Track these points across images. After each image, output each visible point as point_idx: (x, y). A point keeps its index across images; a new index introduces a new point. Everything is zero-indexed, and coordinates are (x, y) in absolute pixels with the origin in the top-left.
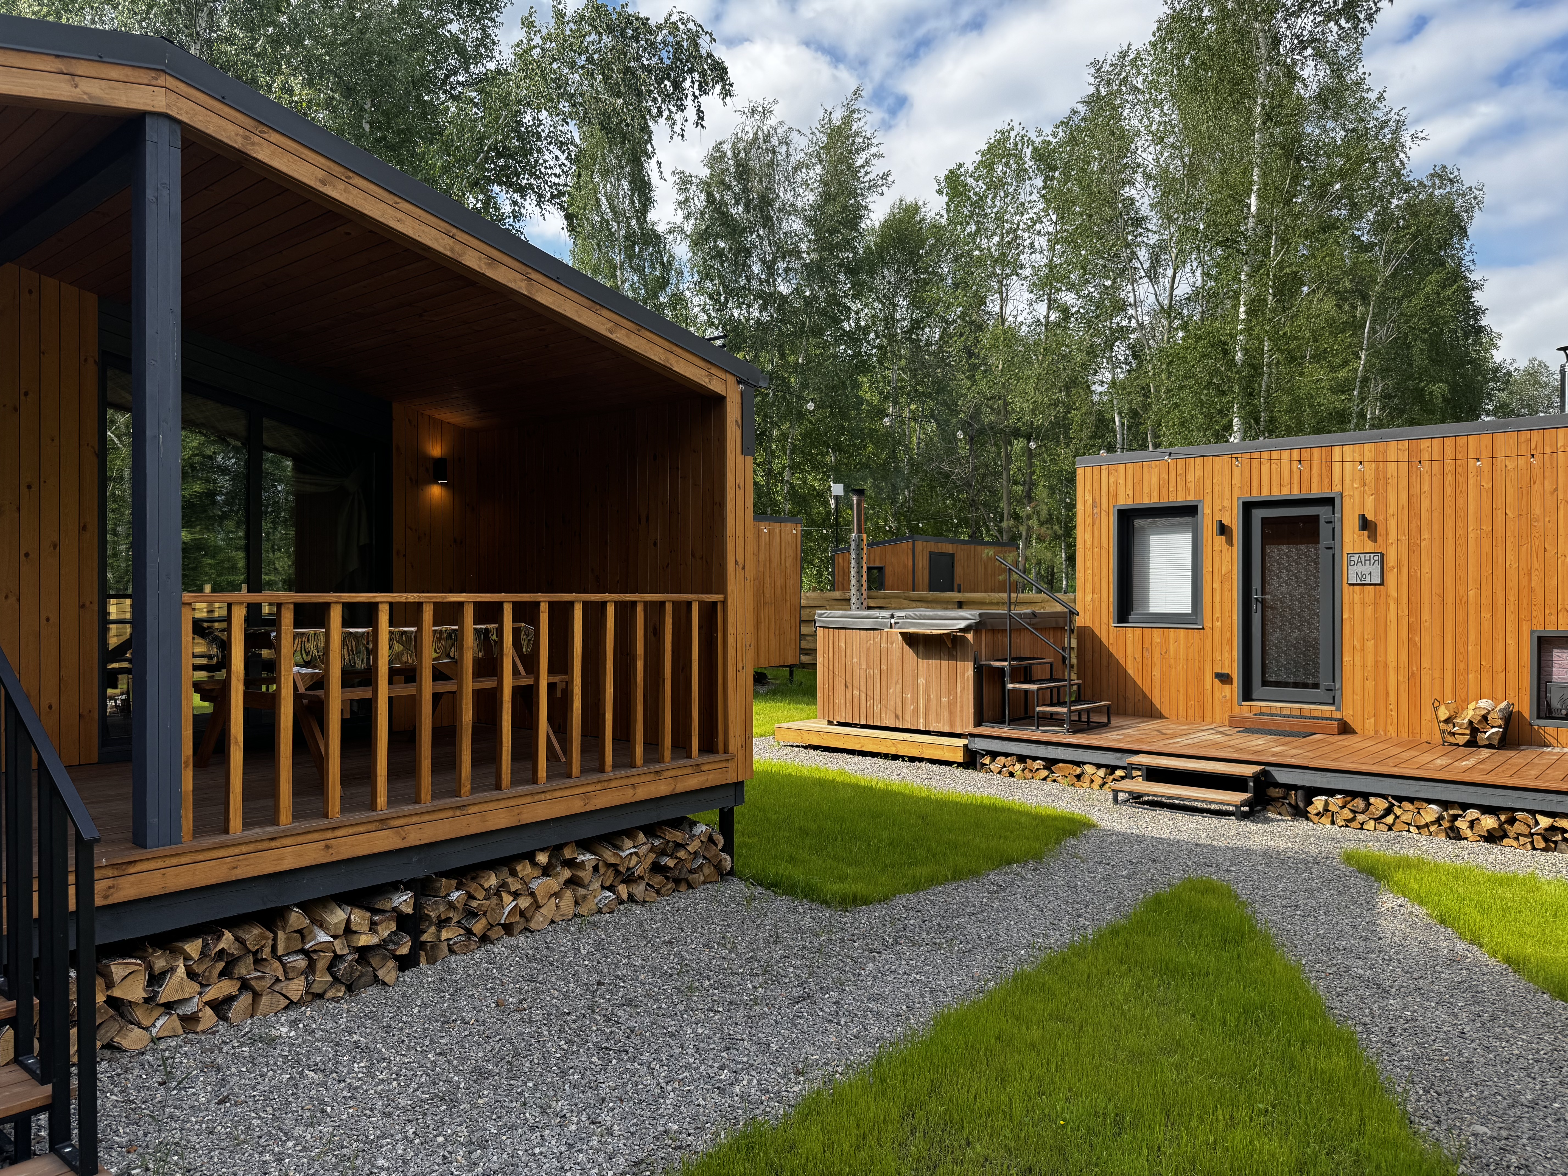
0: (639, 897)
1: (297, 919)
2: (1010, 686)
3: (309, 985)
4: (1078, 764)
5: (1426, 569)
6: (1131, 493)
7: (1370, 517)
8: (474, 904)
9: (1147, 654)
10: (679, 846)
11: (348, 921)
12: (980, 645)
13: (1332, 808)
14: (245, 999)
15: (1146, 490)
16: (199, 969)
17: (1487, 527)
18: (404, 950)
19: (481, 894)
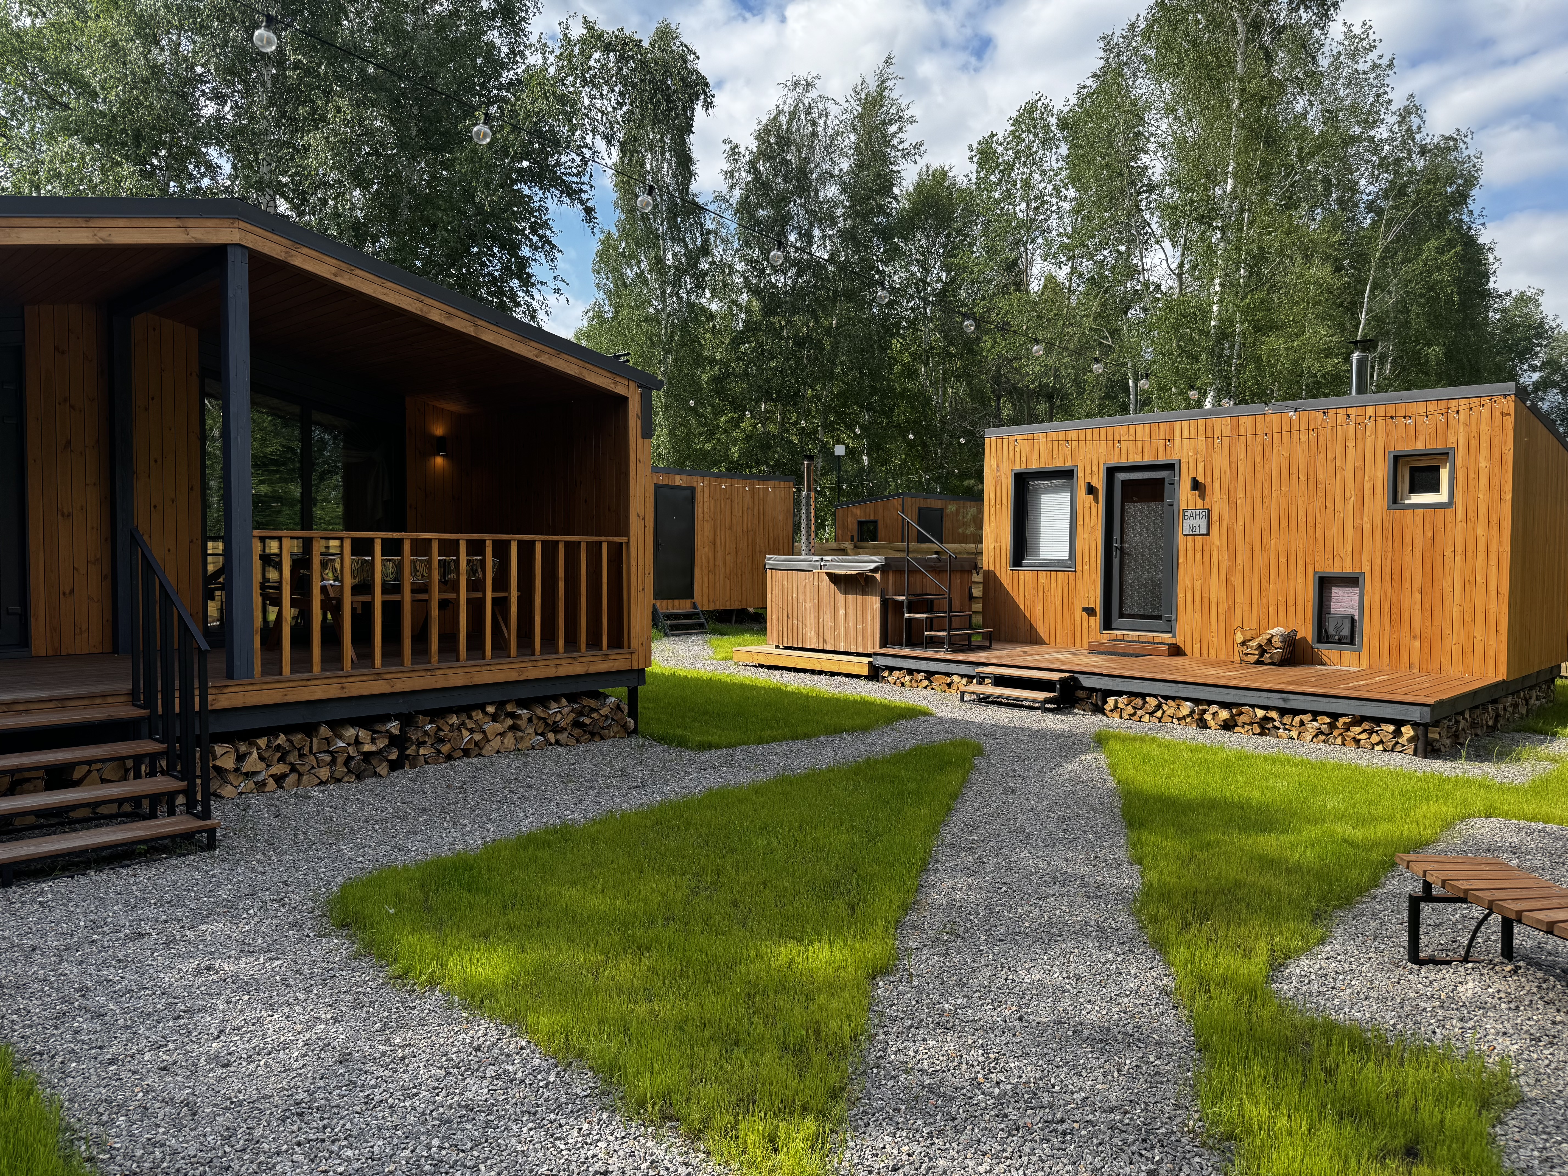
0: (562, 742)
1: (324, 731)
2: (907, 615)
3: (332, 772)
4: (949, 675)
5: (1240, 522)
6: (1024, 459)
7: (1200, 479)
8: (442, 734)
9: (1034, 592)
10: (593, 710)
11: (357, 736)
12: (887, 583)
13: (1120, 705)
14: (293, 777)
15: (1036, 457)
16: (266, 755)
17: (1284, 489)
18: (393, 757)
19: (446, 728)
